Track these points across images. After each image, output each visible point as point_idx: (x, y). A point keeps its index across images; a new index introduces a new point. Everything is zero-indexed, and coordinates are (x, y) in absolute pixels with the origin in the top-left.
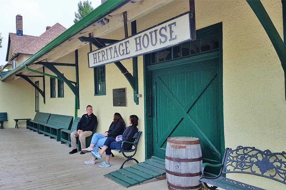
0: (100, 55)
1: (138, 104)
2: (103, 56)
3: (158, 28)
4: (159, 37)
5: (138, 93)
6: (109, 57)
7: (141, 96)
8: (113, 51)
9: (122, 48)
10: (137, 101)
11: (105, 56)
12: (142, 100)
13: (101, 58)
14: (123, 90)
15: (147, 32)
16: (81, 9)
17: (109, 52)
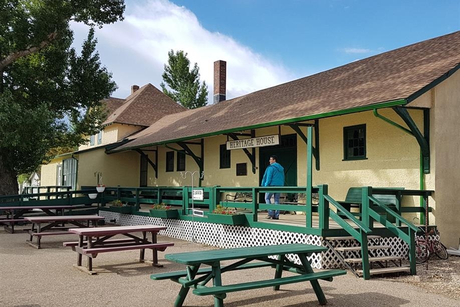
0: (235, 144)
1: (255, 173)
2: (237, 144)
3: (268, 137)
4: (268, 141)
5: (255, 166)
6: (241, 145)
7: (257, 168)
8: (244, 143)
9: (249, 142)
10: (254, 172)
11: (239, 144)
12: (257, 171)
13: (235, 145)
14: (245, 164)
15: (263, 138)
16: (172, 59)
17: (241, 143)
